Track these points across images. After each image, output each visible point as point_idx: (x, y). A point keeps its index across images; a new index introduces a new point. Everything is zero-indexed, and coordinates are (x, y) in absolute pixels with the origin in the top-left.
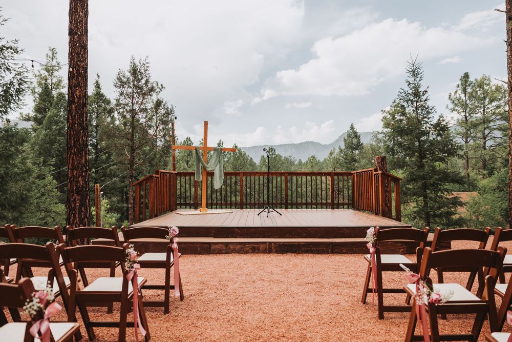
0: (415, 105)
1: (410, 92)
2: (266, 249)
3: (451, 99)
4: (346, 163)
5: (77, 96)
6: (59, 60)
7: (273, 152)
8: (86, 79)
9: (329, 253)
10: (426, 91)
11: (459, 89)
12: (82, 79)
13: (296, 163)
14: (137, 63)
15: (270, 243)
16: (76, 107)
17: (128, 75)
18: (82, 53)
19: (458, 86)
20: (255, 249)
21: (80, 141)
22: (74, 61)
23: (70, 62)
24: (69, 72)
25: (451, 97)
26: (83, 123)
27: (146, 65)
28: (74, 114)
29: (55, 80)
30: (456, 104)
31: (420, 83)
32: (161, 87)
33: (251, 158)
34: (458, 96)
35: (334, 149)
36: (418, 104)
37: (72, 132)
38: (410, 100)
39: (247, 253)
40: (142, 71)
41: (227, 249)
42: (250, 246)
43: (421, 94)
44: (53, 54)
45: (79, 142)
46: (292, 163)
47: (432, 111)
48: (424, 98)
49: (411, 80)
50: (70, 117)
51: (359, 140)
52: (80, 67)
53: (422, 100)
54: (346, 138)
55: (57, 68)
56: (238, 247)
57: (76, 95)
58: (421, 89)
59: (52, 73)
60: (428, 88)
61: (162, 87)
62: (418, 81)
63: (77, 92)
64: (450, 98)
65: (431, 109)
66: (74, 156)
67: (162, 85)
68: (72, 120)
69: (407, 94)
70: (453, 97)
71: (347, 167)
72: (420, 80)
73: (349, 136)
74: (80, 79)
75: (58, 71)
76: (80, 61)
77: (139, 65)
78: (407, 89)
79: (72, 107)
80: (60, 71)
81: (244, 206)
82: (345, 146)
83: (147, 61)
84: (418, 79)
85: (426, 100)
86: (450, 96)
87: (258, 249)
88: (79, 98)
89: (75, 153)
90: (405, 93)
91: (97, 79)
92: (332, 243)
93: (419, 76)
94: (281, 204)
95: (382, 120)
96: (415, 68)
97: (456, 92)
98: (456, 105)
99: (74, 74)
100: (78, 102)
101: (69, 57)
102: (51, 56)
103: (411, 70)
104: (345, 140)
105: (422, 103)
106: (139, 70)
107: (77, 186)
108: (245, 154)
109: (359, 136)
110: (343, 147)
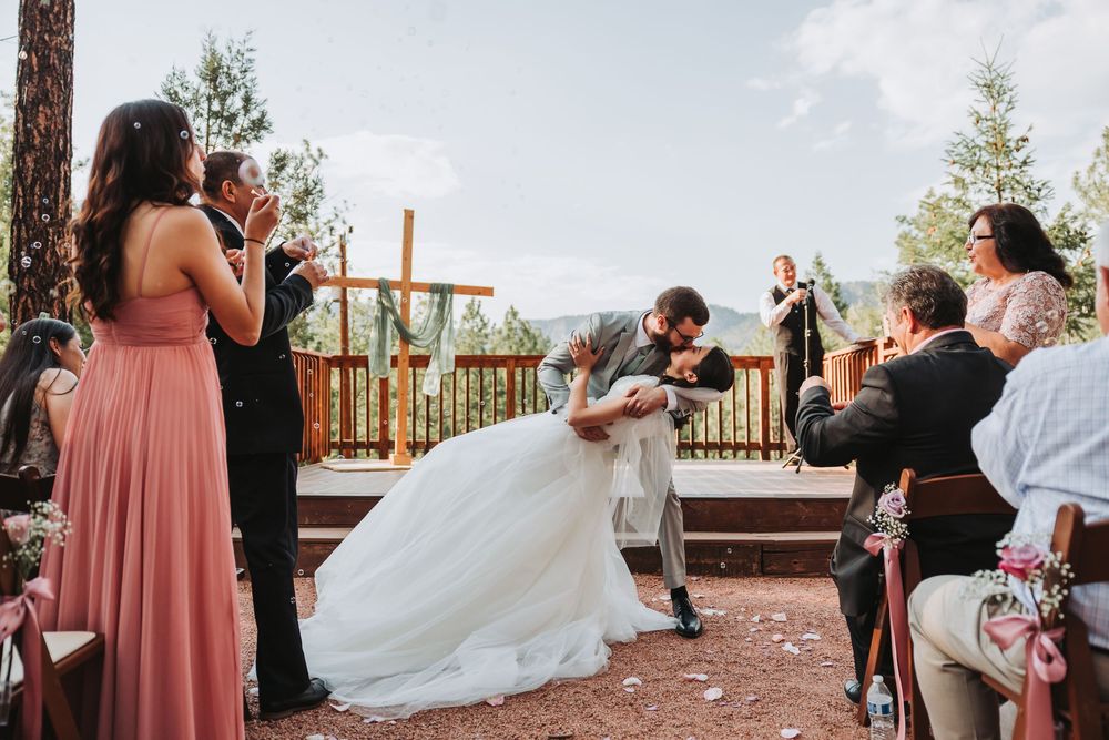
0: (995, 178)
1: (980, 141)
3: (1080, 189)
5: (39, 131)
8: (69, 85)
9: (754, 575)
10: (1025, 140)
11: (1098, 160)
12: (56, 82)
14: (221, 49)
16: (36, 161)
17: (194, 80)
18: (56, 9)
19: (1098, 155)
21: (47, 258)
22: (32, 31)
23: (22, 36)
24: (21, 62)
25: (1081, 182)
26: (57, 208)
27: (247, 55)
28: (29, 180)
30: (1093, 201)
31: (1008, 116)
32: (316, 155)
34: (1097, 178)
36: (1002, 174)
37: (23, 234)
38: (979, 163)
40: (235, 72)
43: (1012, 145)
45: (45, 261)
47: (1043, 193)
48: (1020, 156)
49: (984, 108)
50: (20, 189)
52: (50, 49)
53: (1014, 163)
57: (37, 126)
58: (1013, 134)
60: (1030, 129)
61: (321, 155)
62: (1002, 111)
63: (41, 120)
64: (1076, 184)
65: (1039, 190)
66: (29, 301)
67: (319, 150)
68: (24, 196)
69: (972, 148)
70: (1084, 180)
72: (1007, 111)
74: (49, 83)
76: (51, 32)
77: (226, 54)
78: (971, 131)
79: (24, 163)
83: (248, 46)
84: (1002, 107)
85: (1025, 163)
86: (1077, 179)
88: (47, 136)
89: (31, 292)
90: (967, 146)
92: (762, 544)
93: (1006, 98)
95: (897, 243)
96: (994, 74)
97: (1092, 169)
98: (1093, 203)
99: (31, 68)
100: (43, 144)
101: (19, 20)
103: (981, 82)
105: (1014, 171)
106: (226, 69)
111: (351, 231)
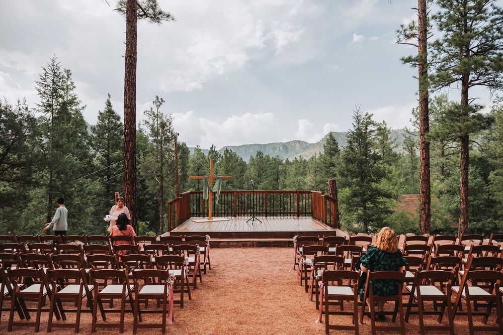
2: (251, 245)
4: (326, 167)
6: (73, 81)
7: (261, 155)
9: (287, 247)
13: (284, 162)
15: (253, 241)
20: (244, 245)
28: (128, 159)
29: (69, 98)
33: (241, 159)
35: (316, 154)
39: (240, 247)
41: (228, 245)
42: (242, 243)
44: (68, 75)
46: (280, 163)
51: (337, 146)
54: (326, 145)
55: (72, 87)
56: (235, 244)
59: (67, 92)
61: (162, 101)
67: (162, 99)
68: (127, 162)
71: (327, 171)
73: (328, 143)
75: (72, 89)
80: (74, 89)
81: (237, 215)
82: (325, 152)
87: (247, 244)
89: (129, 184)
91: (108, 97)
92: (288, 241)
94: (263, 213)
102: (66, 77)
104: (325, 146)
107: (130, 205)
108: (235, 155)
109: (337, 143)
110: (323, 153)
111: (178, 134)
